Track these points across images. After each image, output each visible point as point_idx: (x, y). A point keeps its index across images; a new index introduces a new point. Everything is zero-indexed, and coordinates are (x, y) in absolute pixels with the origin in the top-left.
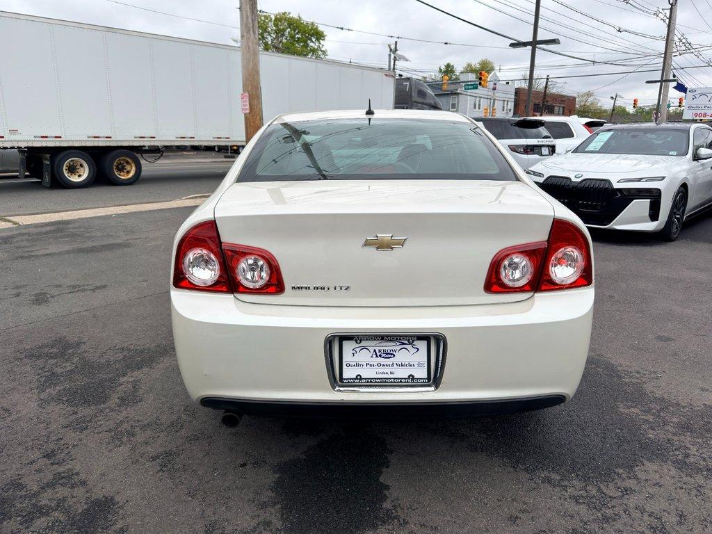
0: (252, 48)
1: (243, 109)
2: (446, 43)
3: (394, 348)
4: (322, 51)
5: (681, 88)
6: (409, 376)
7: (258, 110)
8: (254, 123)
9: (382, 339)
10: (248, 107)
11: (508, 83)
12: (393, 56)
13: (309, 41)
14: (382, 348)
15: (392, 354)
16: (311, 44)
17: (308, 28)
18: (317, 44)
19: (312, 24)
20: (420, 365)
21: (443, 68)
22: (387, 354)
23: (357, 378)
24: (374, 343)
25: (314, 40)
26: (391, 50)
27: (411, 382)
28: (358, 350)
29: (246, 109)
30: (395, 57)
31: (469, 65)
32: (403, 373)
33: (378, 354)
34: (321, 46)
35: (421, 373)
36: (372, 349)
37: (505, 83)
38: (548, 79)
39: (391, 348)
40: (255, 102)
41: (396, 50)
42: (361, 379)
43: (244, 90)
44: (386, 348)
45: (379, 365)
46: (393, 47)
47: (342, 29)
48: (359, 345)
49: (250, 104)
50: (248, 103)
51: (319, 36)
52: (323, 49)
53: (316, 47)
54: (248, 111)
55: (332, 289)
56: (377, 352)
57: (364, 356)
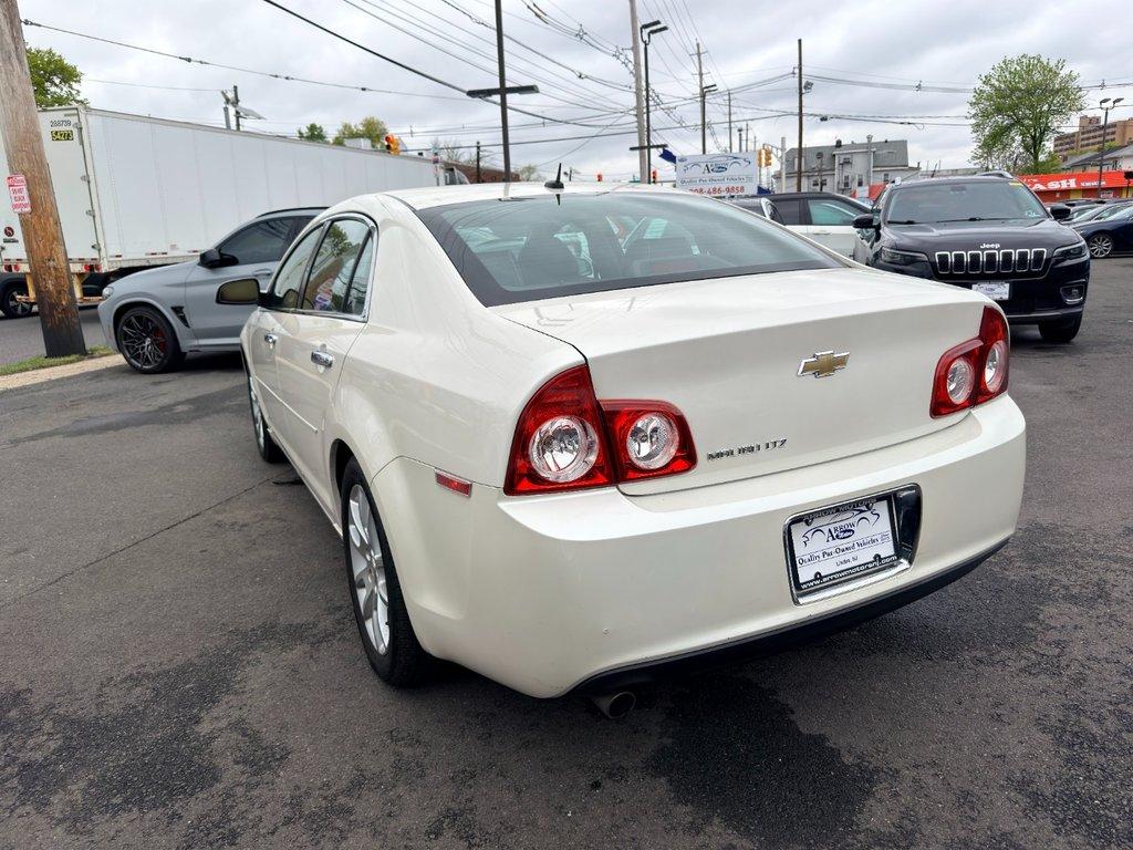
0: (19, 91)
1: (15, 206)
2: (364, 89)
3: (851, 521)
4: (77, 102)
5: (668, 156)
6: (875, 558)
7: (49, 205)
8: (45, 230)
9: (838, 511)
10: (27, 201)
11: (421, 154)
12: (232, 111)
13: (48, 84)
14: (837, 525)
15: (849, 531)
16: (53, 89)
17: (42, 59)
18: (65, 89)
19: (50, 52)
20: (884, 536)
21: (305, 131)
22: (845, 532)
23: (816, 579)
24: (827, 519)
25: (57, 81)
26: (228, 101)
27: (879, 564)
28: (809, 535)
29: (25, 206)
30: (237, 112)
31: (346, 127)
32: (866, 556)
33: (835, 535)
34: (74, 92)
35: (887, 549)
36: (825, 529)
37: (416, 154)
38: (478, 148)
39: (847, 522)
40: (40, 192)
41: (237, 101)
42: (821, 578)
43: (11, 168)
44: (843, 523)
45: (839, 550)
46: (231, 95)
47: (189, 60)
48: (810, 528)
49: (31, 196)
50: (25, 193)
51: (69, 75)
52: (78, 98)
53: (64, 94)
54: (28, 209)
55: (763, 447)
56: (833, 531)
57: (819, 542)
